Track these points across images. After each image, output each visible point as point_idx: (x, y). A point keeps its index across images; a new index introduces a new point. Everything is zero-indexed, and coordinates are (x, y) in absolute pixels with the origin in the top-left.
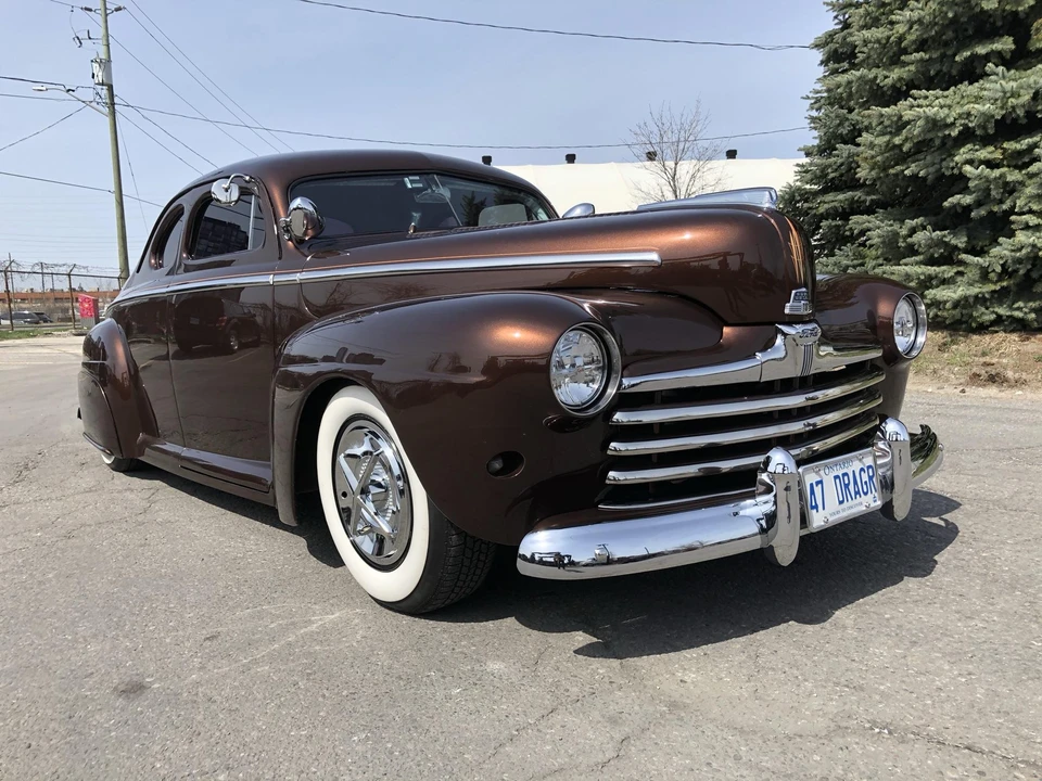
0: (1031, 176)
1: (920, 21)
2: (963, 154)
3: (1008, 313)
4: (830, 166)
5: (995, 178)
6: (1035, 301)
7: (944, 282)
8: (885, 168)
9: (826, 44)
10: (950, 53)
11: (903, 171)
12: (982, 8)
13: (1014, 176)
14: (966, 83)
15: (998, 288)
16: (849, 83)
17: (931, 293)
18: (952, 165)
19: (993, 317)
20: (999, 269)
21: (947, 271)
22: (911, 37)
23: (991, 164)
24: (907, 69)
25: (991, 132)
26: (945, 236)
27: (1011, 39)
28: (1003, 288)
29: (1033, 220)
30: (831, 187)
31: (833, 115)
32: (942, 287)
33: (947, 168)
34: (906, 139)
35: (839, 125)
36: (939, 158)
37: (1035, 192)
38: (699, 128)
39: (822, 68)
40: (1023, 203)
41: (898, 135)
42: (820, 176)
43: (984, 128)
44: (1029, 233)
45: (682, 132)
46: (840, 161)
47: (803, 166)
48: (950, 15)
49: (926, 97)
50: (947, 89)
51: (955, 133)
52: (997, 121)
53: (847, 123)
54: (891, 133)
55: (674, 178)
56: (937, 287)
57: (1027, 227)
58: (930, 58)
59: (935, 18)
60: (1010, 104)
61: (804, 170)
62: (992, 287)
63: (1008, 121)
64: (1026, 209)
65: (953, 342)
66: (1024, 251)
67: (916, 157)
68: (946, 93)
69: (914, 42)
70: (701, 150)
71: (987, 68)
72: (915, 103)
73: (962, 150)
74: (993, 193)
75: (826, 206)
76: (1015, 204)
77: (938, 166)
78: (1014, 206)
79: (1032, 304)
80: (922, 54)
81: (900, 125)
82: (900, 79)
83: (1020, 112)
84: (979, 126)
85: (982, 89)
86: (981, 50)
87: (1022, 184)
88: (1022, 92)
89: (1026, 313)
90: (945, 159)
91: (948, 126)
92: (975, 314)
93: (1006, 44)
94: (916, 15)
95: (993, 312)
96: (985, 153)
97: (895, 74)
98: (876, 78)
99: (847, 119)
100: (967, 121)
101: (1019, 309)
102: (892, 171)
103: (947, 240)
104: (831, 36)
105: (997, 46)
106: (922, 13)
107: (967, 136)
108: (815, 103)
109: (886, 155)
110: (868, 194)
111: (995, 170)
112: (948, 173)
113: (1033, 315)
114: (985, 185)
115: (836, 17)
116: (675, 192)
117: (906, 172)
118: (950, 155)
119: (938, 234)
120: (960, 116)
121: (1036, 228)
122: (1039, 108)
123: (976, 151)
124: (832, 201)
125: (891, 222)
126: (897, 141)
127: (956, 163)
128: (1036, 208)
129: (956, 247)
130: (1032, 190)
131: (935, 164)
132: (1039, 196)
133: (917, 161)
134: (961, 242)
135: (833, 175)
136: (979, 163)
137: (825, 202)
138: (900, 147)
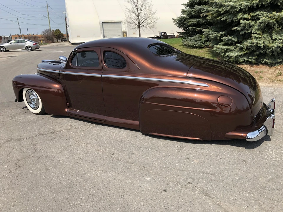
0: (256, 23)
2: (240, 16)
3: (248, 60)
4: (192, 11)
5: (248, 23)
6: (254, 57)
7: (231, 51)
8: (215, 17)
11: (221, 19)
13: (252, 23)
15: (245, 53)
17: (228, 54)
18: (236, 18)
19: (243, 60)
20: (246, 48)
21: (231, 47)
23: (247, 20)
25: (247, 10)
28: (246, 53)
29: (257, 36)
30: (191, 17)
33: (234, 20)
34: (222, 10)
36: (232, 16)
40: (254, 31)
41: (220, 8)
43: (245, 8)
44: (256, 39)
46: (195, 10)
47: (184, 10)
51: (238, 10)
52: (249, 7)
55: (137, 5)
56: (229, 52)
57: (255, 37)
60: (253, 3)
61: (184, 12)
62: (244, 53)
63: (252, 7)
64: (255, 33)
66: (254, 44)
74: (246, 28)
76: (252, 31)
77: (232, 19)
78: (251, 32)
79: (254, 58)
83: (255, 5)
84: (243, 8)
87: (253, 25)
89: (252, 60)
91: (236, 8)
92: (239, 60)
95: (243, 59)
96: (246, 16)
100: (241, 7)
101: (251, 59)
102: (217, 18)
103: (232, 39)
107: (241, 11)
109: (216, 14)
111: (248, 21)
113: (254, 61)
114: (245, 25)
116: (137, 10)
117: (222, 19)
118: (235, 16)
119: (230, 37)
120: (239, 5)
121: (257, 38)
122: (260, 4)
123: (243, 15)
124: (193, 21)
125: (216, 32)
126: (220, 10)
127: (237, 19)
128: (258, 32)
129: (234, 41)
130: (256, 27)
131: (231, 18)
132: (258, 29)
133: (225, 16)
134: (236, 40)
135: (193, 14)
136: (244, 19)
137: (191, 22)
138: (220, 12)
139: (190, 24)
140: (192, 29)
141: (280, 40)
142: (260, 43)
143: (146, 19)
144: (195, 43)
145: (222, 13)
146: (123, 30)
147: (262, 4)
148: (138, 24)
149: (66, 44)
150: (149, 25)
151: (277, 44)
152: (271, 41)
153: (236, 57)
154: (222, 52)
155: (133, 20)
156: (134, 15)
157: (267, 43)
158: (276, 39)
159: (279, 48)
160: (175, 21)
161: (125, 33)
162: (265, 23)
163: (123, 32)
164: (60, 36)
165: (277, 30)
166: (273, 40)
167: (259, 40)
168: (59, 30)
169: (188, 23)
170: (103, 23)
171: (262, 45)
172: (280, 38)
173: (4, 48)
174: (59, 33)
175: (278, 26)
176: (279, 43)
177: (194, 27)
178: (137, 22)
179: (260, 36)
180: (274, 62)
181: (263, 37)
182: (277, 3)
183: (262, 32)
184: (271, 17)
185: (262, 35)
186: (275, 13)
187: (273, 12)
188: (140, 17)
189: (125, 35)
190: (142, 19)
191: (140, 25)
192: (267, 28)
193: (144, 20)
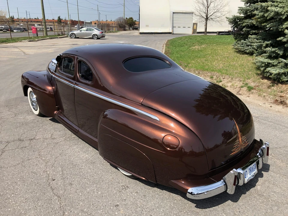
2: (286, 25)
8: (261, 23)
11: (266, 26)
17: (268, 69)
18: (282, 27)
19: (287, 79)
21: (275, 62)
26: (276, 50)
32: (272, 67)
33: (280, 28)
36: (278, 24)
41: (266, 13)
46: (252, 10)
51: (284, 18)
54: (264, 12)
56: (271, 67)
61: (241, 9)
65: (273, 86)
67: (271, 21)
73: (285, 23)
81: (267, 10)
91: (281, 15)
92: (281, 78)
102: (263, 25)
103: (277, 52)
109: (262, 19)
112: (280, 30)
116: (207, 1)
119: (274, 49)
124: (248, 22)
125: (260, 41)
126: (266, 15)
129: (279, 54)
131: (276, 26)
134: (281, 53)
135: (249, 13)
137: (245, 22)
138: (266, 17)
139: (244, 25)
140: (246, 30)
143: (216, 12)
144: (246, 49)
145: (268, 18)
146: (194, 22)
148: (205, 17)
149: (136, 33)
150: (218, 19)
153: (279, 74)
154: (263, 67)
155: (201, 12)
156: (202, 7)
160: (228, 20)
161: (195, 25)
163: (194, 24)
164: (133, 24)
168: (132, 18)
169: (242, 24)
170: (173, 13)
173: (74, 35)
174: (131, 21)
177: (249, 28)
178: (204, 15)
188: (208, 10)
189: (196, 26)
190: (211, 12)
191: (208, 18)
193: (212, 13)
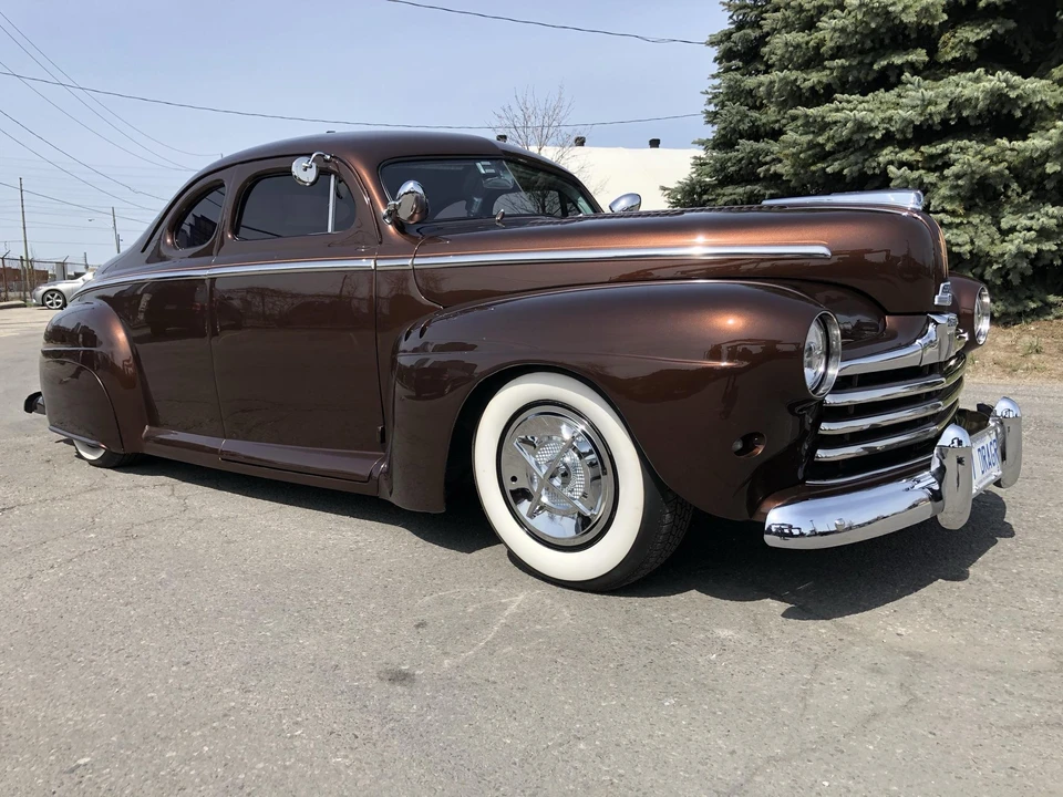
0: (943, 178)
1: (843, 30)
2: (886, 155)
4: (730, 159)
5: (913, 180)
8: (806, 165)
9: (721, 42)
10: (867, 61)
11: (824, 169)
12: (901, 21)
13: (930, 178)
14: (883, 90)
16: (772, 82)
18: (875, 164)
22: (830, 44)
23: (912, 166)
24: (825, 73)
25: (910, 136)
27: (925, 51)
29: (947, 219)
30: (727, 180)
31: (734, 111)
33: (869, 168)
34: (828, 140)
35: (739, 121)
36: (862, 158)
37: (948, 193)
38: (562, 114)
39: (716, 66)
40: (938, 203)
41: (821, 135)
42: (719, 169)
43: (902, 131)
45: (546, 118)
46: (740, 156)
47: (700, 159)
48: (873, 25)
49: (849, 102)
50: (864, 94)
51: (878, 136)
52: (915, 127)
53: (747, 120)
54: (813, 132)
58: (850, 65)
59: (856, 27)
60: (928, 111)
61: (699, 164)
63: (925, 127)
64: (940, 208)
67: (837, 156)
68: (867, 98)
69: (832, 49)
70: (565, 136)
71: (903, 77)
72: (840, 106)
73: (884, 152)
75: (725, 199)
76: (930, 203)
77: (860, 165)
78: (929, 206)
80: (843, 60)
81: (824, 126)
82: (820, 82)
83: (937, 119)
84: (897, 130)
85: (899, 96)
86: (898, 60)
87: (934, 185)
88: (939, 100)
90: (866, 160)
91: (872, 129)
93: (919, 56)
94: (839, 23)
96: (906, 155)
97: (815, 77)
98: (796, 80)
99: (747, 116)
100: (888, 126)
102: (813, 168)
104: (728, 35)
105: (912, 57)
106: (847, 22)
107: (888, 139)
108: (713, 98)
109: (810, 152)
110: (767, 189)
111: (915, 172)
112: (870, 172)
114: (904, 184)
115: (731, 17)
117: (828, 170)
118: (871, 156)
120: (883, 120)
121: (949, 226)
122: (954, 116)
123: (897, 153)
124: (731, 194)
126: (821, 140)
127: (879, 164)
128: (948, 207)
130: (944, 191)
131: (856, 163)
132: (951, 199)
133: (837, 159)
135: (733, 169)
136: (901, 164)
137: (724, 195)
138: (822, 146)
141: (1029, 229)
142: (960, 240)
145: (827, 149)
147: (960, 118)
151: (1016, 242)
152: (997, 236)
157: (982, 242)
158: (1012, 230)
159: (1027, 257)
160: (669, 194)
162: (973, 178)
165: (1016, 202)
166: (1005, 233)
167: (955, 231)
171: (968, 247)
172: (1028, 223)
175: (1020, 191)
176: (1025, 242)
179: (958, 221)
180: (1013, 310)
181: (968, 222)
182: (1010, 111)
183: (965, 209)
184: (990, 158)
185: (966, 215)
186: (1004, 142)
187: (999, 140)
192: (983, 195)
